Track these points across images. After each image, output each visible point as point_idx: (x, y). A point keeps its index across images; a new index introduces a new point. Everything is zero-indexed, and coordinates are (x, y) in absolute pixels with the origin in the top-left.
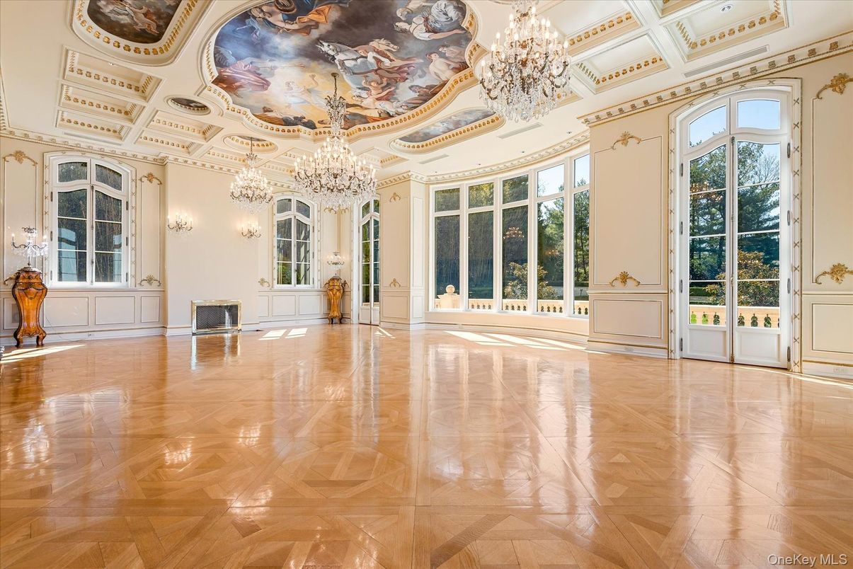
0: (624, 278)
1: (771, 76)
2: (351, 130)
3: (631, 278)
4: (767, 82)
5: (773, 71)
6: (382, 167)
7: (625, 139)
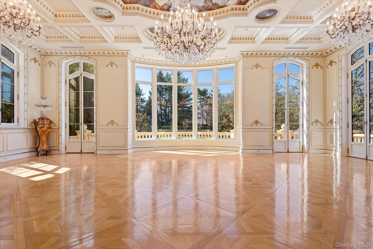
0: (257, 122)
1: (302, 58)
2: (128, 6)
3: (259, 122)
4: (301, 59)
5: (303, 56)
6: (115, 41)
7: (257, 66)
